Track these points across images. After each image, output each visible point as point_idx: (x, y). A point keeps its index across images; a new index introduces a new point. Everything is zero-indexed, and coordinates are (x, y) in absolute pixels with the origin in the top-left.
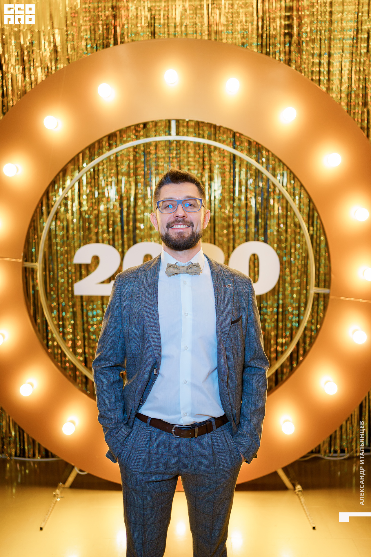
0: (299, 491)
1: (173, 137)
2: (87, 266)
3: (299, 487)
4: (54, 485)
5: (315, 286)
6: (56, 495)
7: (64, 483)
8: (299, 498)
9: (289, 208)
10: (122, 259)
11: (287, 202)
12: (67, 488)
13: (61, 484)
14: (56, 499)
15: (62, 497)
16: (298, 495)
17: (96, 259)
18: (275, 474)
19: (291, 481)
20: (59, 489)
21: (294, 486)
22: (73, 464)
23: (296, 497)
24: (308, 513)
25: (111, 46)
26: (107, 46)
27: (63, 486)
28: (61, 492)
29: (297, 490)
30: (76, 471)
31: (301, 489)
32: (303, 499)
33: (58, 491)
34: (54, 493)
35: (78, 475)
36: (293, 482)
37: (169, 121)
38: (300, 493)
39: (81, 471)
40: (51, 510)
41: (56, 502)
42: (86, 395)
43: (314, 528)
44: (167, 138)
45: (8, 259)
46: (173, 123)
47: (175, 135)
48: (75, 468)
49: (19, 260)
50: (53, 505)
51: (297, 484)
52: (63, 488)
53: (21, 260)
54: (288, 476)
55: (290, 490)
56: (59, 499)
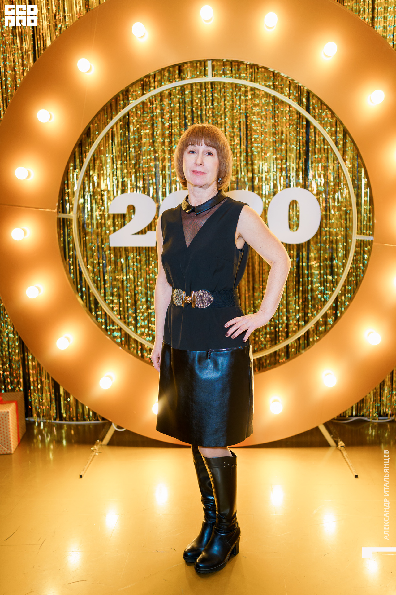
0: (342, 446)
1: (210, 78)
2: (124, 216)
3: (341, 443)
4: (93, 443)
5: (357, 234)
6: (95, 450)
7: (102, 440)
8: (342, 453)
12: (104, 445)
13: (98, 441)
14: (94, 453)
15: (100, 453)
18: (317, 429)
19: (333, 438)
20: (97, 445)
21: (337, 443)
22: (111, 420)
23: (339, 452)
24: (350, 465)
27: (101, 442)
28: (99, 449)
29: (339, 446)
30: (114, 427)
31: (343, 444)
32: (345, 453)
33: (95, 447)
34: (92, 449)
35: (116, 431)
36: (336, 439)
37: (205, 62)
38: (342, 449)
39: (119, 427)
40: (89, 462)
41: (95, 455)
42: (122, 350)
43: (356, 476)
44: (203, 80)
45: (42, 210)
46: (209, 64)
47: (211, 76)
48: (113, 424)
49: (53, 211)
50: (91, 458)
51: (339, 440)
52: (101, 445)
53: (56, 210)
54: (330, 432)
55: (333, 446)
56: (97, 454)
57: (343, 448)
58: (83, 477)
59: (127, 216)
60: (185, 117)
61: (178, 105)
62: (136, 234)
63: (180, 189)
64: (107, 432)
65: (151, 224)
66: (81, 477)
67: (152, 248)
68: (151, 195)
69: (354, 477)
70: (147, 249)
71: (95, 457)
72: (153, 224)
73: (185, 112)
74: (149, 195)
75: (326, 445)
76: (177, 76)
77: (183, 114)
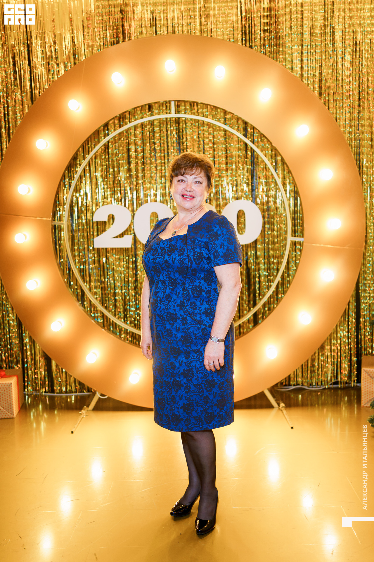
0: (282, 407)
1: (173, 115)
2: (105, 223)
3: (282, 405)
4: (81, 409)
5: (292, 236)
6: (82, 414)
7: (88, 406)
8: (283, 412)
9: (267, 169)
10: (133, 217)
11: (266, 165)
12: (90, 410)
13: (85, 407)
14: (81, 416)
15: (87, 416)
16: (281, 410)
17: (112, 218)
18: (262, 393)
19: (276, 401)
20: (84, 410)
21: (279, 404)
22: (95, 389)
23: (280, 412)
24: (288, 420)
25: (120, 43)
26: (118, 42)
27: (87, 408)
28: (86, 413)
29: (280, 407)
30: (98, 396)
31: (284, 405)
32: (285, 412)
33: (83, 411)
34: (80, 413)
35: (99, 398)
36: (278, 402)
37: (170, 102)
39: (102, 395)
40: (79, 422)
41: (83, 418)
42: (105, 331)
43: (292, 428)
44: (168, 116)
45: (40, 218)
46: (173, 103)
47: (174, 113)
48: (97, 392)
49: (48, 219)
50: (80, 419)
51: (281, 402)
52: (87, 410)
53: (50, 219)
54: (274, 397)
55: (276, 407)
56: (84, 417)
57: (283, 408)
58: (74, 432)
59: (107, 223)
60: (154, 143)
61: (148, 133)
62: (115, 237)
63: (151, 201)
64: (92, 400)
65: (127, 230)
66: (72, 432)
67: (128, 248)
68: (127, 206)
69: (290, 428)
70: (124, 249)
71: (83, 419)
72: (129, 230)
73: (154, 139)
74: (125, 206)
75: (270, 406)
76: (147, 110)
77: (153, 141)
